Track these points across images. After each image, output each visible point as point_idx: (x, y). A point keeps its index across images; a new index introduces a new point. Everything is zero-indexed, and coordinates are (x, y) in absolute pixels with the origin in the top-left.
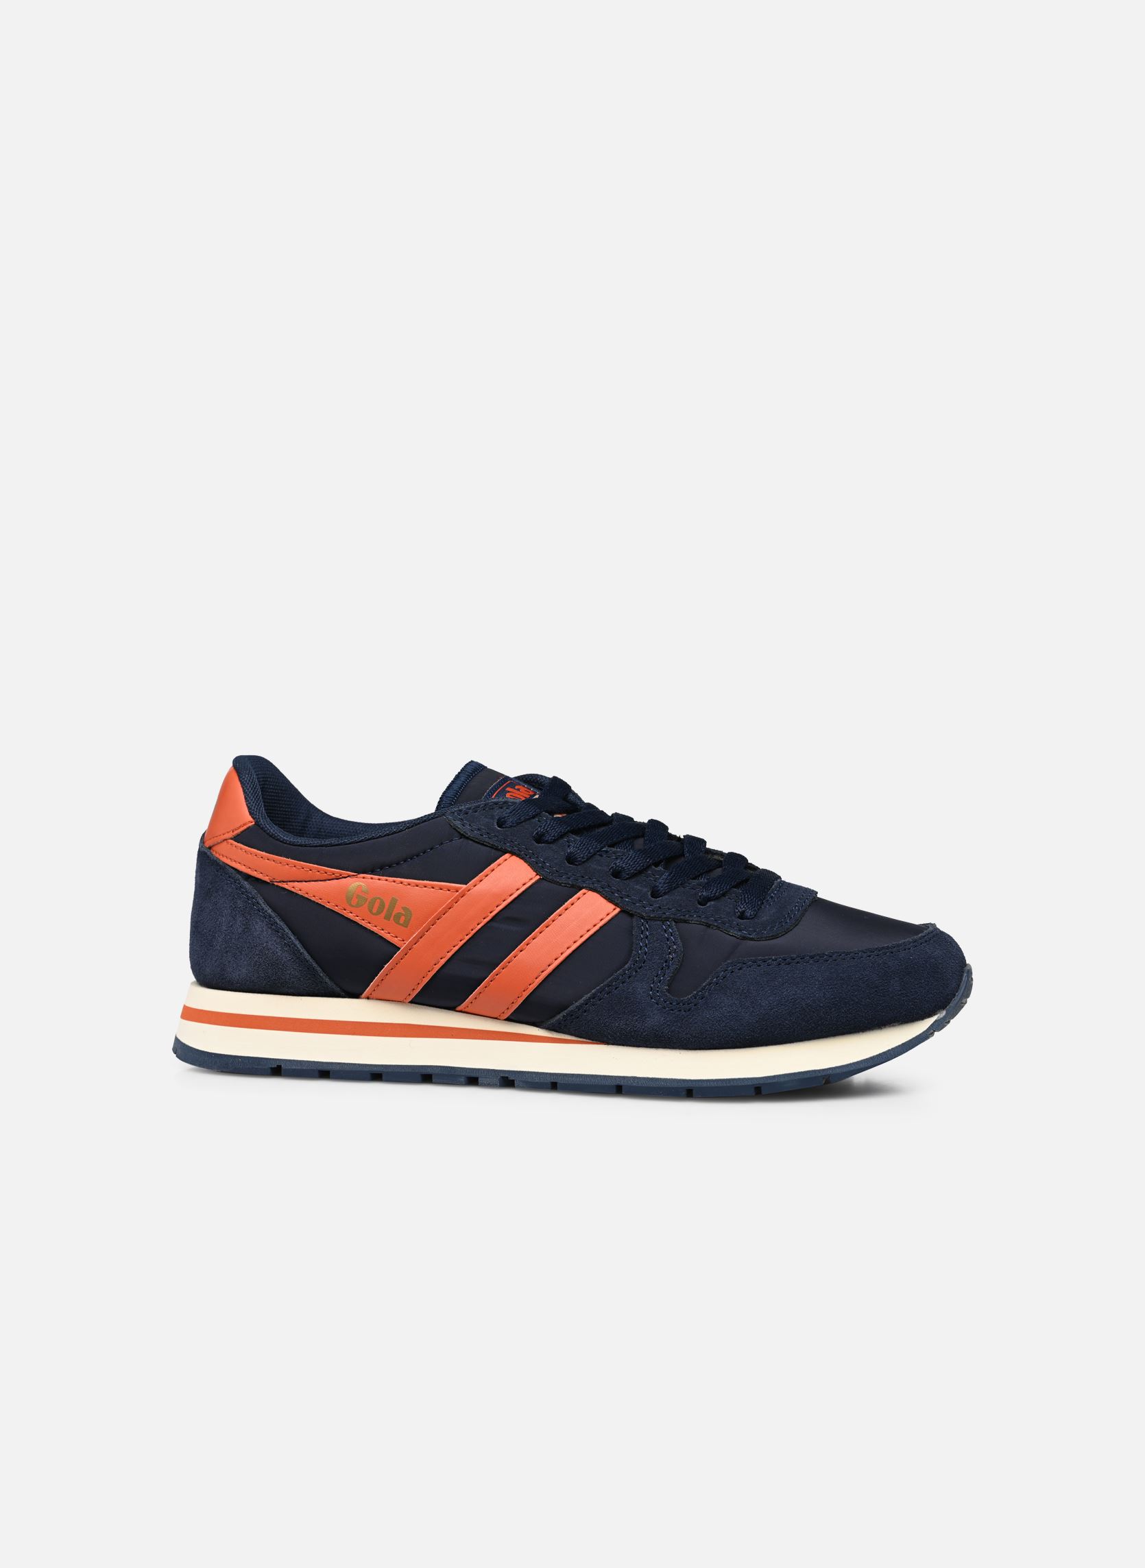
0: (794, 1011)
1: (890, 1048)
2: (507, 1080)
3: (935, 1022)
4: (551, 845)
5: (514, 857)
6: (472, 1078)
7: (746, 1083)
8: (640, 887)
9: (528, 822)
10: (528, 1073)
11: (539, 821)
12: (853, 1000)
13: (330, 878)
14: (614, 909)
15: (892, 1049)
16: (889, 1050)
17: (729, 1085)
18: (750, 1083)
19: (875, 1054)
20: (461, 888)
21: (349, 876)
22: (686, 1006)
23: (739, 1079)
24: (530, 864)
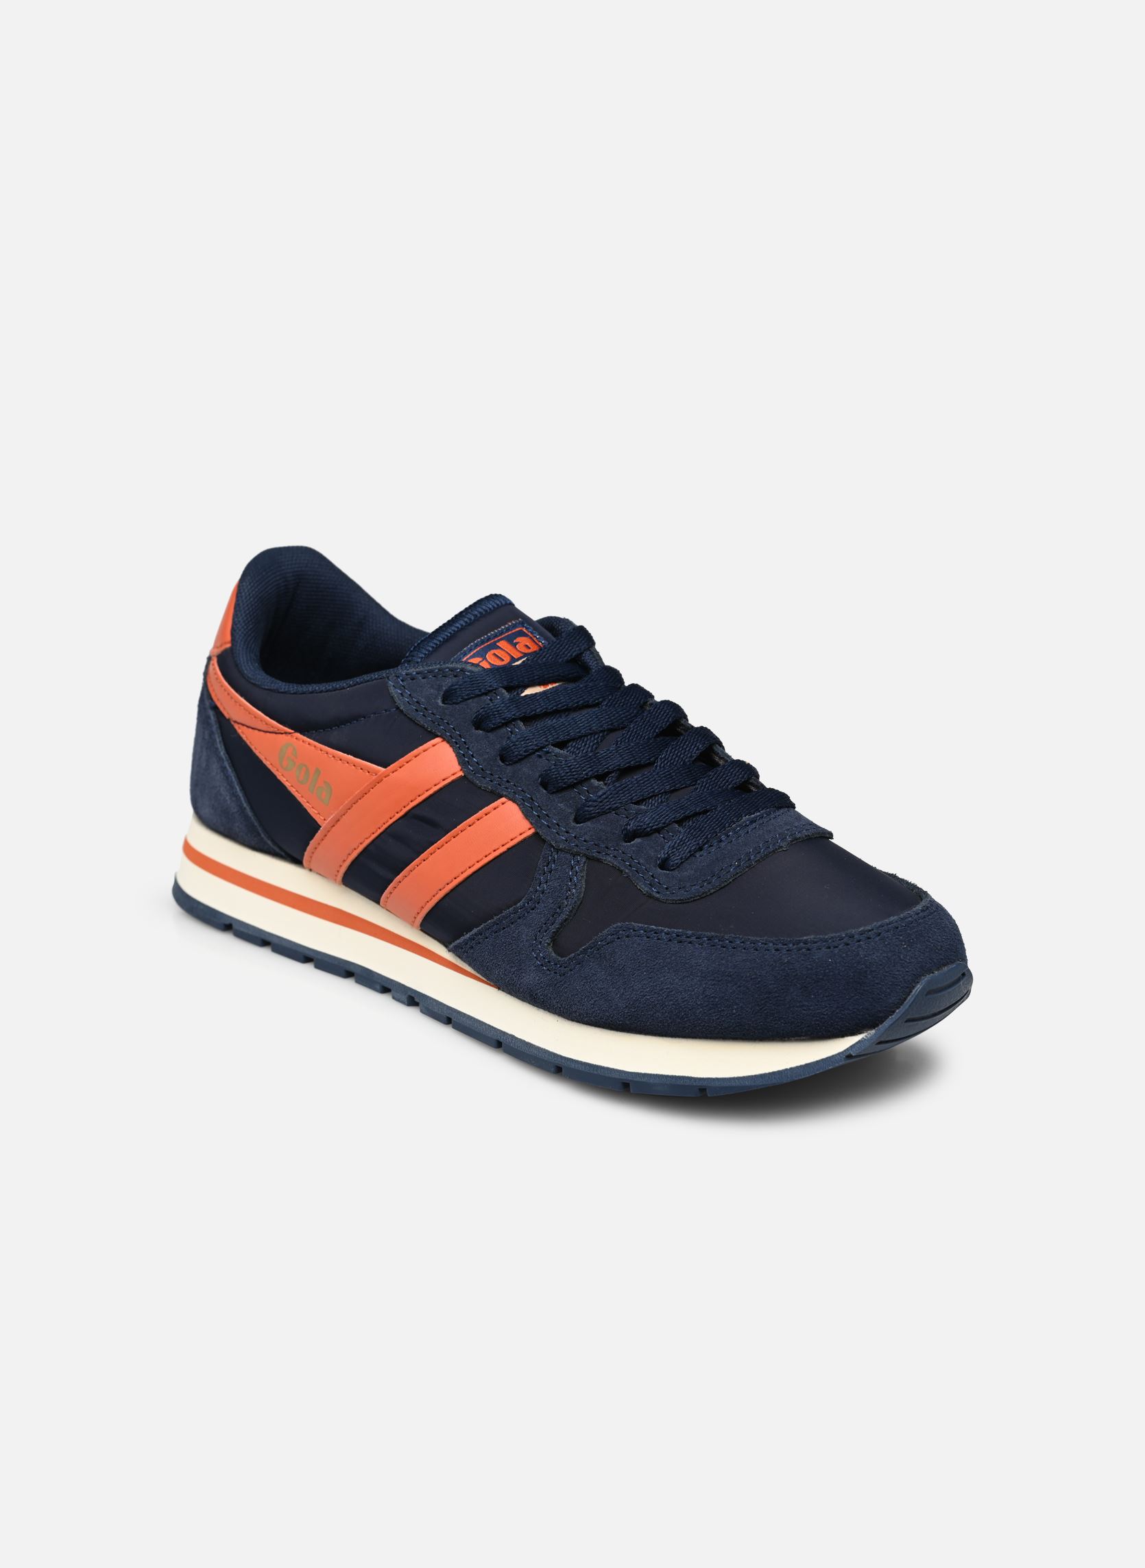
0: (667, 1004)
1: (788, 1067)
2: (412, 999)
3: (857, 1043)
4: (489, 734)
5: (445, 743)
6: (384, 986)
7: (613, 1075)
8: (563, 805)
9: (476, 700)
10: (431, 999)
11: (491, 700)
12: (737, 1004)
13: (269, 730)
14: (530, 829)
15: (791, 1068)
16: (786, 1069)
17: (595, 1072)
18: (617, 1077)
19: (767, 1072)
20: (379, 771)
21: (286, 733)
22: (562, 969)
23: (608, 1069)
24: (458, 755)
